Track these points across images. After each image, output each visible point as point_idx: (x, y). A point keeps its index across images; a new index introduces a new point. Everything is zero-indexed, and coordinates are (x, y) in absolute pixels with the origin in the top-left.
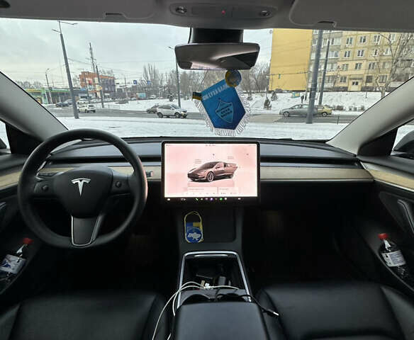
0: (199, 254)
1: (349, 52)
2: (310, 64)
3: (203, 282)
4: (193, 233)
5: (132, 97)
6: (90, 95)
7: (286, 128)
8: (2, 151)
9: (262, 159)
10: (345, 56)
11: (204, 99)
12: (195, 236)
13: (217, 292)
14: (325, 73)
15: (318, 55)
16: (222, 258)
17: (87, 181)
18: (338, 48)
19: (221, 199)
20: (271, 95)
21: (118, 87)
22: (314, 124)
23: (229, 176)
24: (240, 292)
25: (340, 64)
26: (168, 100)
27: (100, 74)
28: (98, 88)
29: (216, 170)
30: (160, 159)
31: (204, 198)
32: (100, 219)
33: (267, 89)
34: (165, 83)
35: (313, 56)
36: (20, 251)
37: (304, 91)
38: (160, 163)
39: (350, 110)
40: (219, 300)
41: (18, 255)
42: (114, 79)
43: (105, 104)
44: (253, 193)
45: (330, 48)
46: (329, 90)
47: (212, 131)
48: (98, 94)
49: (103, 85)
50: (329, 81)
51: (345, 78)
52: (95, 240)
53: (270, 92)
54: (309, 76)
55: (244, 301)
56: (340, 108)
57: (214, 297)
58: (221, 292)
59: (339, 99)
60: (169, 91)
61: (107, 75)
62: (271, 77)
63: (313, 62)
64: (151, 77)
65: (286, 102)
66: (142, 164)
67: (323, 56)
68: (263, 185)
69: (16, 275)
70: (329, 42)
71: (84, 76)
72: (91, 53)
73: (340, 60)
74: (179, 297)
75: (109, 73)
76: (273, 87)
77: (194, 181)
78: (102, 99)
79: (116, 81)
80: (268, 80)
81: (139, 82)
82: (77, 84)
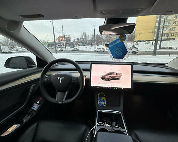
0: (104, 111)
1: (176, 22)
2: (155, 28)
3: (106, 123)
4: (102, 102)
5: (76, 45)
6: (61, 45)
7: (143, 57)
8: (34, 66)
9: (133, 72)
10: (174, 24)
11: (110, 47)
12: (103, 103)
13: (112, 129)
14: (163, 32)
15: (159, 24)
16: (114, 114)
17: (63, 78)
18: (170, 20)
19: (114, 88)
20: (135, 43)
21: (71, 41)
22: (157, 55)
23: (118, 79)
24: (122, 130)
25: (171, 28)
26: (90, 46)
27: (65, 36)
28: (64, 42)
29: (113, 76)
30: (90, 70)
31: (107, 87)
32: (67, 93)
33: (134, 40)
34: (89, 39)
35: (157, 25)
36: (38, 102)
37: (152, 41)
38: (90, 72)
39: (176, 49)
40: (113, 132)
41: (37, 104)
42: (70, 38)
43: (66, 48)
44: (129, 86)
45: (166, 20)
46: (164, 40)
47: (113, 59)
48: (64, 44)
49: (66, 41)
50: (165, 35)
51: (174, 34)
52: (64, 101)
53: (135, 41)
54: (155, 34)
55: (124, 134)
56: (171, 48)
57: (111, 131)
58: (114, 128)
59: (170, 44)
60: (91, 42)
61: (68, 37)
62: (136, 35)
63: (157, 27)
64: (84, 37)
65: (143, 46)
66: (83, 72)
67: (162, 24)
68: (134, 83)
69: (36, 111)
70: (165, 18)
71: (60, 37)
72: (63, 29)
73: (171, 25)
74: (96, 128)
75: (68, 36)
76: (136, 39)
77: (103, 80)
78: (65, 46)
79: (71, 39)
80: (134, 36)
81: (79, 39)
82: (57, 41)
